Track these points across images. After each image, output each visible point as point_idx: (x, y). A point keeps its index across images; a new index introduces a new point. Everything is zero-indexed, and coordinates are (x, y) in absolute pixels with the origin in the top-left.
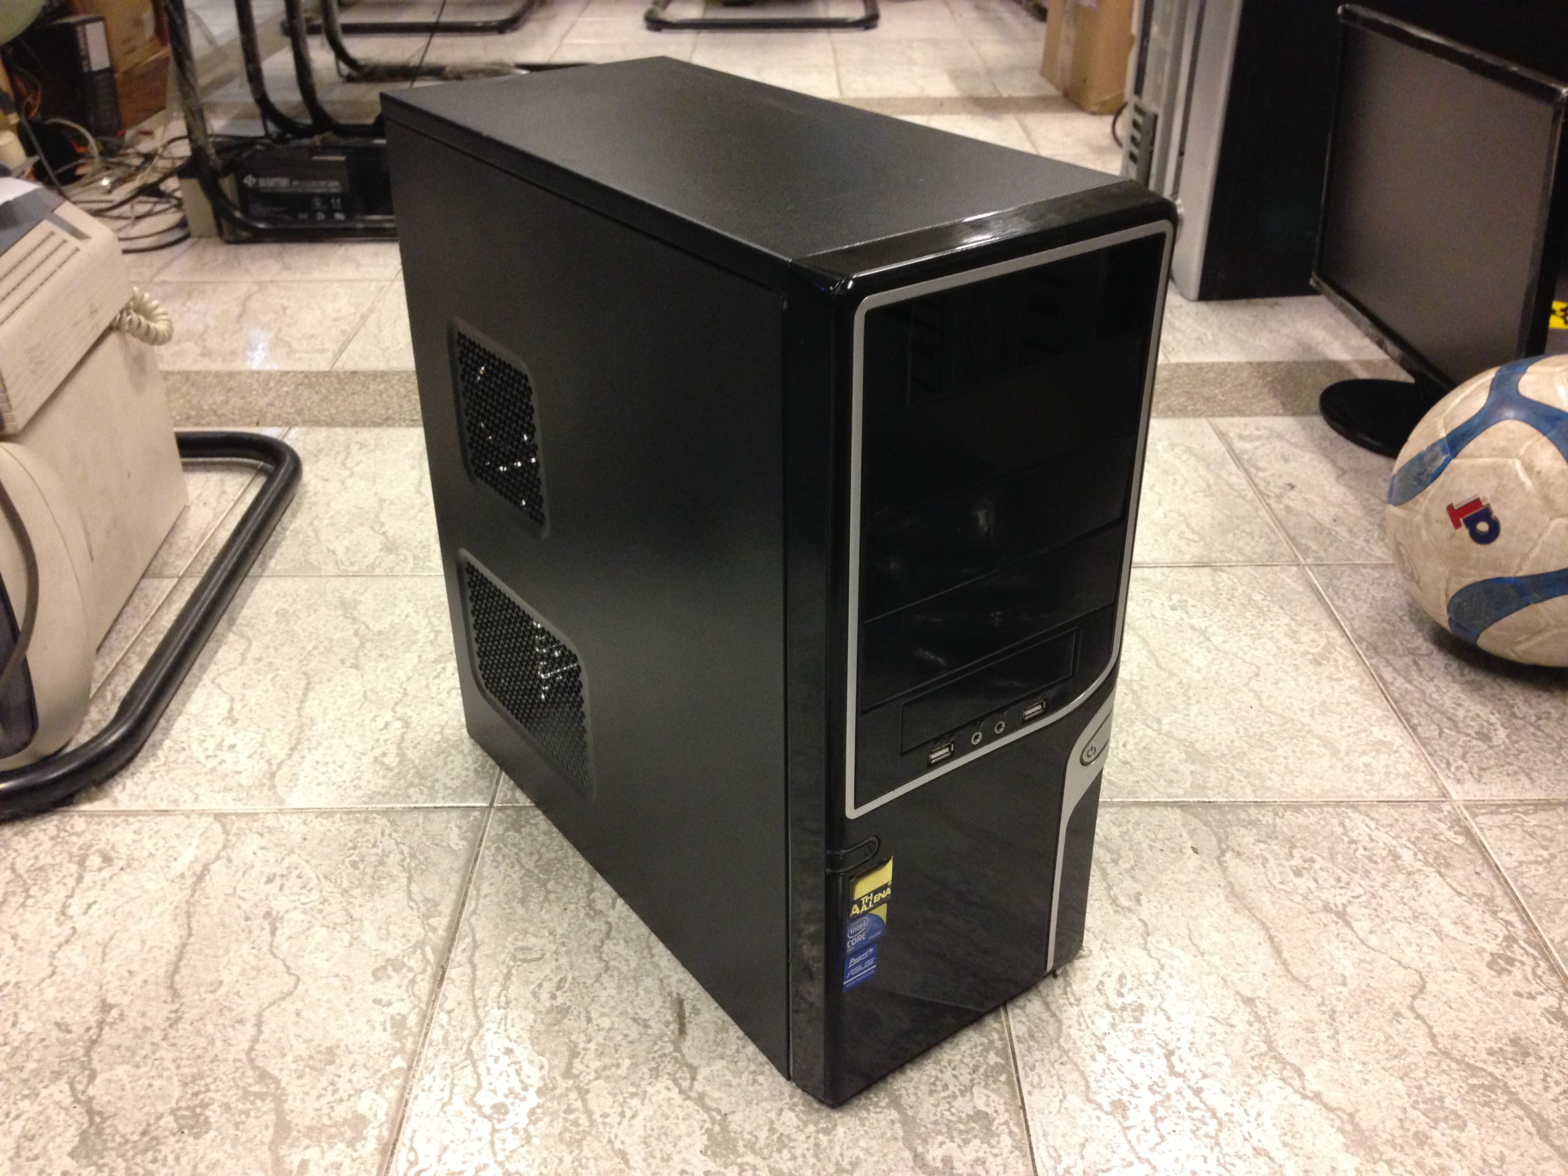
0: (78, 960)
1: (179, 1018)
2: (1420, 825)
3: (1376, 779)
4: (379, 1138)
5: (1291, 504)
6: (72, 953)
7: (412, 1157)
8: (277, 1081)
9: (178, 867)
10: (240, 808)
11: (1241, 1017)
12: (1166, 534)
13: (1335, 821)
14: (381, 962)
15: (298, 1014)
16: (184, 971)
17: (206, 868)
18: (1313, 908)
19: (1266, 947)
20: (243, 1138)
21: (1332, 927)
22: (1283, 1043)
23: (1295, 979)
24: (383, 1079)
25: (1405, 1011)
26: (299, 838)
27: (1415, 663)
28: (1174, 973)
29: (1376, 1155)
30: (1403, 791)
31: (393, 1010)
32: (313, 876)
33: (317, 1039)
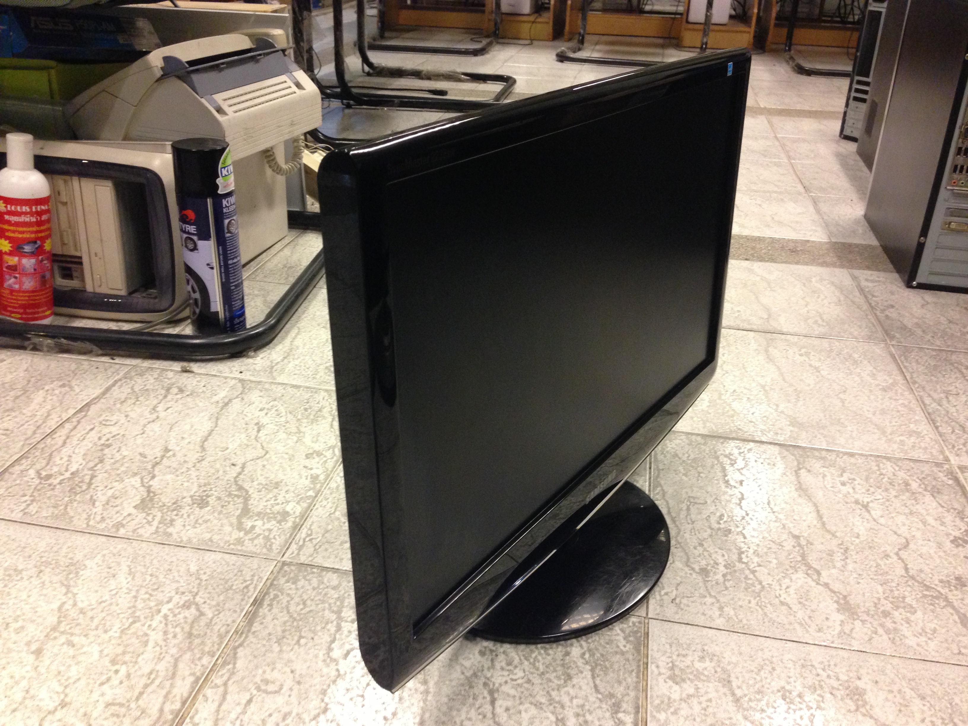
0: (157, 429)
1: (203, 460)
2: (927, 472)
3: (906, 448)
4: (294, 522)
5: (889, 314)
6: (156, 426)
7: (309, 532)
8: (247, 492)
9: (216, 398)
10: (252, 378)
11: (789, 544)
12: (806, 320)
13: (874, 464)
14: (311, 451)
15: (264, 466)
16: (210, 441)
17: (230, 401)
18: (849, 501)
19: (814, 515)
20: (225, 512)
21: (858, 511)
22: (812, 558)
23: (828, 531)
24: (301, 499)
25: (891, 554)
26: (280, 395)
27: (947, 397)
28: (754, 518)
29: (855, 617)
30: (921, 455)
31: (312, 472)
32: (283, 411)
33: (271, 478)
